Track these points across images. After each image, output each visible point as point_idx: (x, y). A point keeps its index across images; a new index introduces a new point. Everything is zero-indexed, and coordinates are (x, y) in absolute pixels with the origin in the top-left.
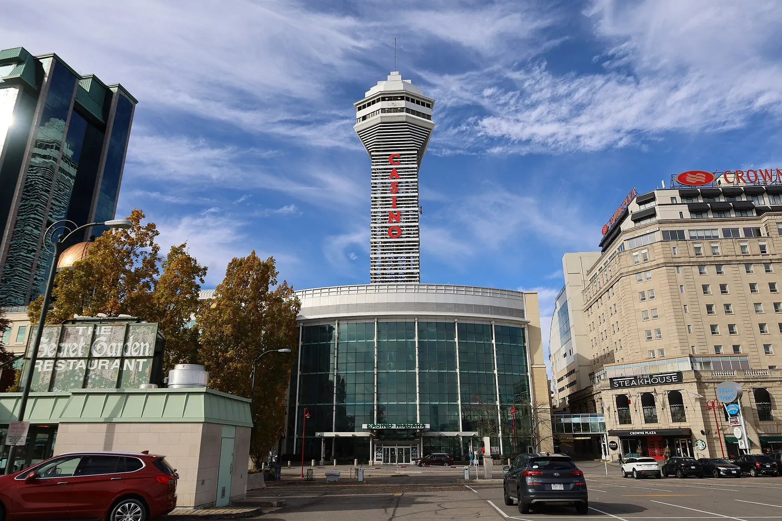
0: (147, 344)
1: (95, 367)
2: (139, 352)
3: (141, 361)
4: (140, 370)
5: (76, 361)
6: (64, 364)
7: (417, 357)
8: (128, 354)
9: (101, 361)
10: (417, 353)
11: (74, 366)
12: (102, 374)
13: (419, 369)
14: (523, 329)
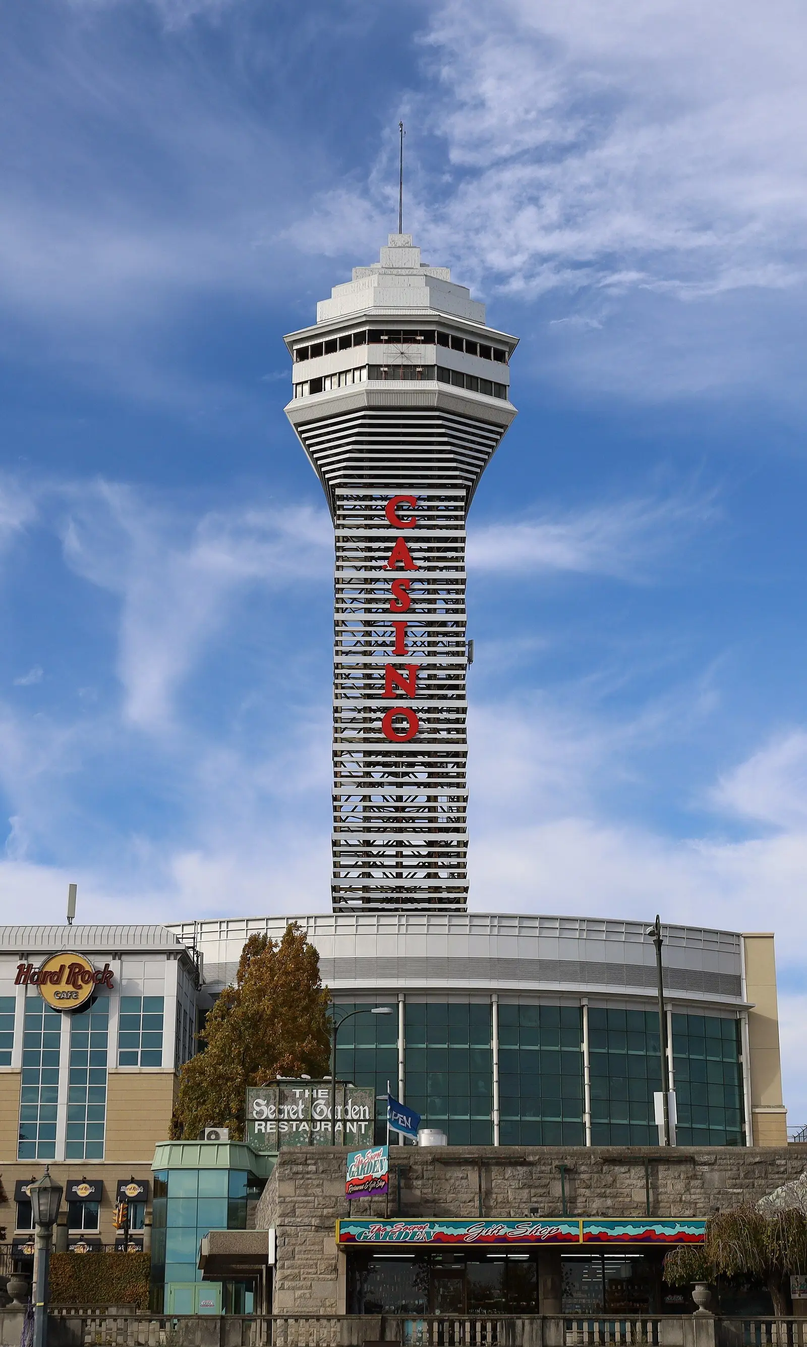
0: (366, 1108)
1: (318, 1129)
2: (360, 1115)
3: (363, 1124)
4: (363, 1132)
5: (298, 1122)
6: (286, 1125)
7: (495, 1085)
8: (349, 1117)
9: (323, 1123)
10: (495, 1078)
11: (297, 1128)
12: (326, 1135)
13: (500, 1115)
14: (738, 1022)
